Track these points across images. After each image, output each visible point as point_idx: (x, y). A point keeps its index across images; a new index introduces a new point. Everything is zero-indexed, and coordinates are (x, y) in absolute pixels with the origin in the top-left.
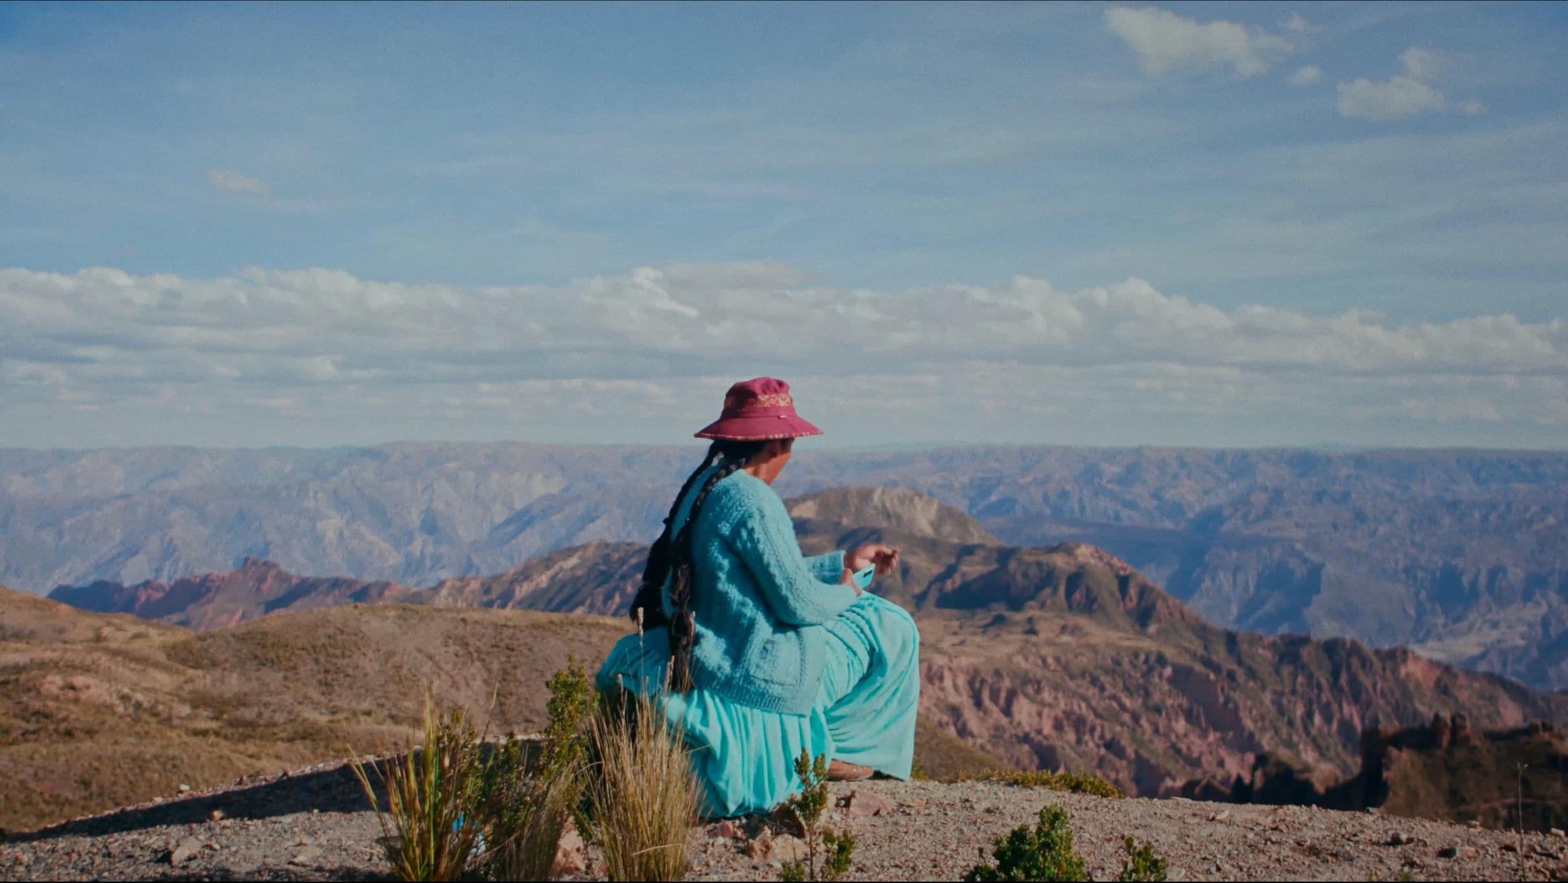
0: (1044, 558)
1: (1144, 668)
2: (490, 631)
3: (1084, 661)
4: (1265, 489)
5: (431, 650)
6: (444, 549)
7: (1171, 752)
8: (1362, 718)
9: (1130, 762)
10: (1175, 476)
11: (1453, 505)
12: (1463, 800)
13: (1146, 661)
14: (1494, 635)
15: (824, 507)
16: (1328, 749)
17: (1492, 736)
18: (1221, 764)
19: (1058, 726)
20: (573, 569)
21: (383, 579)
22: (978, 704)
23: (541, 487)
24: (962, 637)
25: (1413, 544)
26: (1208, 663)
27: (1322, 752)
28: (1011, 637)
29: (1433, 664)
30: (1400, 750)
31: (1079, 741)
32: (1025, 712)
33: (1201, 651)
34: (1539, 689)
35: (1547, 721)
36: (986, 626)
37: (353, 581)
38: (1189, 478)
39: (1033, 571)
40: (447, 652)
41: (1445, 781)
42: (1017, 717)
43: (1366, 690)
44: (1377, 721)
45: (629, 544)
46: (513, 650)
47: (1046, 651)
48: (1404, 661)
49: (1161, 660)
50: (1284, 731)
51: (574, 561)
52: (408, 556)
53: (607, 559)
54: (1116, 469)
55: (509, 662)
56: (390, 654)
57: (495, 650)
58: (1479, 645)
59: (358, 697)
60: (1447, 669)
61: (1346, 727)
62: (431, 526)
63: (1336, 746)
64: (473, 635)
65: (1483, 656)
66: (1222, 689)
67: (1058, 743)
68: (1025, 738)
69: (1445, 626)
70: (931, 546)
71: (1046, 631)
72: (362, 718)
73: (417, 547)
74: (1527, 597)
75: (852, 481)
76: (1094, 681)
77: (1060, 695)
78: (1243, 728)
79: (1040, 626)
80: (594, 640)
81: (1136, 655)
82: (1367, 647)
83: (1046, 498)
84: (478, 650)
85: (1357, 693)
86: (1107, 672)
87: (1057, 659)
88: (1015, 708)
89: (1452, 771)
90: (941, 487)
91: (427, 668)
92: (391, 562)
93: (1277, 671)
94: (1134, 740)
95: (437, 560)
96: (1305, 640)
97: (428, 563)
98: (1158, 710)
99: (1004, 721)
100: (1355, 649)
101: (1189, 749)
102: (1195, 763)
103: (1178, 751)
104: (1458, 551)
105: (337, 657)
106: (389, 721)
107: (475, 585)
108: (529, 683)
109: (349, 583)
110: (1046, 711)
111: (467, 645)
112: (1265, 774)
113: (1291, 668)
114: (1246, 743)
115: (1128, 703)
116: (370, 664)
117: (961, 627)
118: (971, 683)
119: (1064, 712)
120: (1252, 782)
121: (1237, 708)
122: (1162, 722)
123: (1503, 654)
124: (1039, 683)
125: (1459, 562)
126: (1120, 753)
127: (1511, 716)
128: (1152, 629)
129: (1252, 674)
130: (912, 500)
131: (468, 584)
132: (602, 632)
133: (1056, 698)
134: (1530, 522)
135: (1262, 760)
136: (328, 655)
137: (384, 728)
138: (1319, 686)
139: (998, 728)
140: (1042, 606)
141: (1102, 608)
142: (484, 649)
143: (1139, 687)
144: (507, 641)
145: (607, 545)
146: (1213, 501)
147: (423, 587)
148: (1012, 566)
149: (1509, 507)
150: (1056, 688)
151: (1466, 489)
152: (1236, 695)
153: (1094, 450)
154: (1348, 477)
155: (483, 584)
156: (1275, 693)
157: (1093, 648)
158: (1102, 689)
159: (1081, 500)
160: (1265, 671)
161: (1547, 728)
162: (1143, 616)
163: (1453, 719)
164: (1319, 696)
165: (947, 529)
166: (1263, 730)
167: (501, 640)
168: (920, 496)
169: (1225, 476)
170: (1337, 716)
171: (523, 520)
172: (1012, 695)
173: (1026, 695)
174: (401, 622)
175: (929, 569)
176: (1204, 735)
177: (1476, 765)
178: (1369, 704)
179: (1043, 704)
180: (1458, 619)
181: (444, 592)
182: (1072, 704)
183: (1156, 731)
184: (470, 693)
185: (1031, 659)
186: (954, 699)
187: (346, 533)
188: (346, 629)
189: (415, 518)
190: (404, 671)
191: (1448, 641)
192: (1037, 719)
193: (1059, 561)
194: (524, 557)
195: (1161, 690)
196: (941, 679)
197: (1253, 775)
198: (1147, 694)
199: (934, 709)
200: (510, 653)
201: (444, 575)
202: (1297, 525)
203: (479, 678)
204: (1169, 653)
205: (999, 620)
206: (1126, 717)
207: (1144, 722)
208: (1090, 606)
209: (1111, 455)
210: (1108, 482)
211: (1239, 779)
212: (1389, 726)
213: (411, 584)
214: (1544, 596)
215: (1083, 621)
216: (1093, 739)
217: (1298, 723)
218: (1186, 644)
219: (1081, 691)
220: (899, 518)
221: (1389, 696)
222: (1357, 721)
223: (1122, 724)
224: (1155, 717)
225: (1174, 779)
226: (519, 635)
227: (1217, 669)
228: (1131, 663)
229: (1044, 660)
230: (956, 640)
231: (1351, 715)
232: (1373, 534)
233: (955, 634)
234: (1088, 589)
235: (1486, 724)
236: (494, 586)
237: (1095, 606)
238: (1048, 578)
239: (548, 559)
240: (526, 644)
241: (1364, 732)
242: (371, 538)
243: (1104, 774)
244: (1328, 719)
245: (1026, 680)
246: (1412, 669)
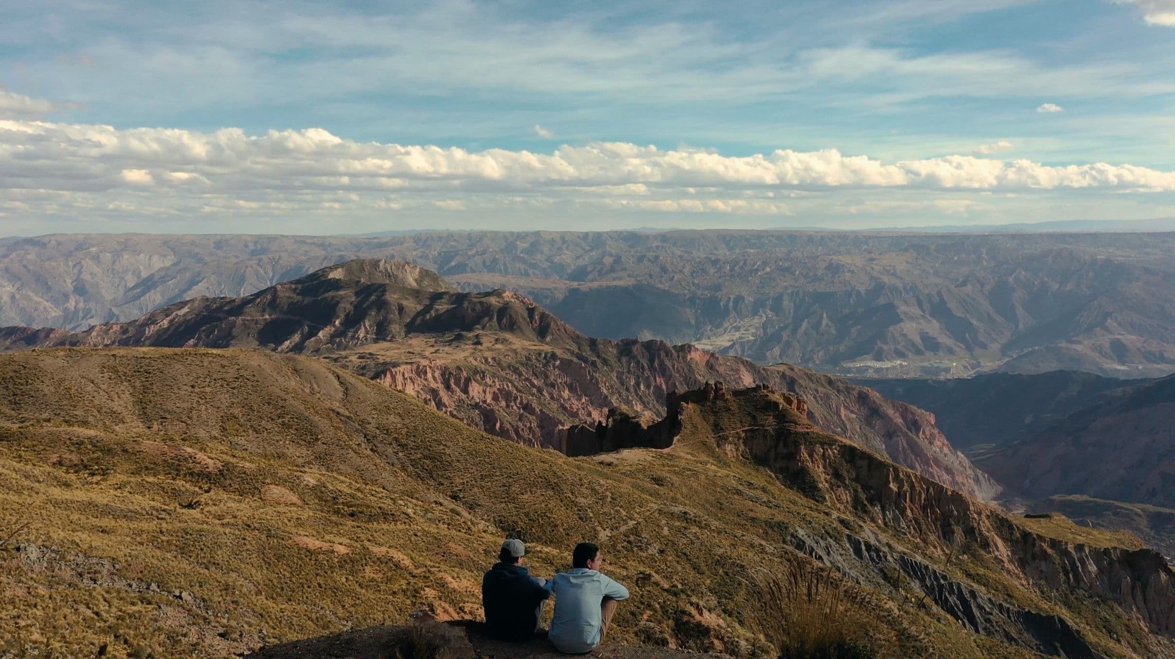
0: (483, 299)
1: (544, 361)
2: (133, 361)
3: (509, 360)
4: (611, 255)
5: (91, 376)
6: (92, 305)
7: (560, 410)
8: (667, 384)
9: (537, 417)
10: (560, 249)
11: (715, 262)
12: (722, 429)
13: (545, 358)
14: (737, 335)
15: (349, 271)
16: (648, 403)
17: (737, 393)
18: (590, 415)
19: (495, 398)
20: (184, 315)
21: (49, 325)
22: (448, 387)
23: (158, 263)
24: (437, 348)
25: (694, 284)
26: (580, 357)
27: (645, 405)
28: (467, 347)
29: (705, 352)
30: (688, 404)
31: (508, 406)
32: (476, 391)
33: (577, 350)
34: (759, 364)
35: (766, 383)
36: (451, 341)
37: (25, 329)
38: (567, 249)
39: (478, 307)
40: (103, 377)
41: (712, 418)
42: (471, 394)
43: (669, 369)
44: (675, 386)
45: (222, 298)
46: (150, 373)
47: (488, 354)
48: (689, 352)
49: (554, 356)
50: (624, 393)
51: (186, 310)
52: (66, 310)
53: (207, 307)
54: (525, 245)
55: (148, 381)
56: (62, 380)
57: (137, 373)
58: (729, 341)
59: (40, 410)
60: (713, 355)
61: (658, 388)
62: (80, 289)
63: (652, 400)
64: (121, 365)
65: (732, 346)
66: (589, 372)
67: (496, 408)
68: (476, 406)
69: (711, 330)
70: (416, 294)
71: (487, 342)
72: (44, 424)
73: (71, 304)
74: (755, 313)
75: (366, 255)
76: (516, 371)
77: (496, 380)
78: (601, 393)
79: (484, 340)
80: (205, 364)
81: (540, 354)
82: (669, 344)
83: (484, 262)
84: (125, 374)
85: (663, 371)
86: (523, 365)
87: (494, 359)
88: (470, 389)
89: (715, 413)
90: (421, 257)
91: (90, 387)
92: (54, 314)
93: (619, 360)
94: (540, 404)
95: (87, 314)
96: (635, 342)
97: (81, 314)
98: (553, 385)
99: (464, 396)
100: (662, 346)
101: (571, 407)
102: (575, 415)
103: (565, 409)
104: (718, 288)
105: (22, 385)
106: (64, 424)
107: (116, 328)
108: (162, 394)
109: (23, 330)
110: (488, 390)
111: (118, 371)
112: (614, 420)
113: (627, 358)
114: (604, 402)
115: (536, 382)
116: (48, 389)
117: (436, 343)
118: (443, 375)
119: (498, 389)
120: (607, 425)
121: (597, 382)
122: (555, 393)
123: (742, 345)
124: (483, 373)
125: (719, 294)
126: (532, 411)
127: (748, 380)
128: (548, 339)
129: (605, 362)
130: (403, 267)
131: (111, 328)
132: (211, 359)
133: (494, 382)
134: (757, 270)
135: (612, 412)
136: (15, 384)
137: (61, 429)
138: (643, 367)
139: (460, 400)
140: (483, 328)
141: (519, 327)
142: (129, 373)
143: (542, 372)
144: (145, 368)
145: (207, 299)
146: (581, 262)
147: (78, 330)
148: (466, 304)
149: (745, 261)
150: (494, 376)
151: (722, 252)
152: (597, 375)
153: (512, 233)
154: (657, 247)
155: (121, 327)
156: (618, 372)
157: (515, 351)
158: (520, 375)
159: (505, 264)
160: (613, 360)
161: (766, 387)
162: (542, 332)
163: (715, 384)
164: (643, 373)
165: (426, 283)
166: (612, 394)
167: (141, 367)
168: (408, 264)
169: (588, 248)
170: (653, 384)
171: (147, 285)
172: (468, 381)
173: (476, 381)
174: (68, 359)
175: (416, 308)
176: (579, 399)
177: (728, 410)
178: (671, 376)
179: (486, 385)
180: (717, 328)
181: (94, 334)
182: (503, 385)
183: (552, 398)
184: (121, 402)
185: (479, 359)
186: (433, 385)
187: (18, 296)
188: (28, 366)
189: (69, 287)
190: (73, 391)
191: (713, 339)
192: (483, 394)
193: (493, 300)
194: (150, 308)
195: (554, 374)
196: (425, 373)
197: (607, 421)
198: (547, 377)
199: (422, 392)
200: (148, 375)
201: (93, 322)
202: (629, 276)
203: (127, 393)
204: (559, 352)
205: (459, 338)
206: (535, 390)
207: (545, 393)
208: (512, 326)
209: (521, 236)
210: (521, 253)
211: (600, 422)
212: (681, 389)
213: (68, 329)
214: (765, 312)
215: (508, 336)
216: (516, 405)
217: (632, 389)
218: (568, 347)
219: (508, 376)
220: (396, 277)
221: (681, 371)
222: (664, 387)
223: (533, 395)
224: (551, 390)
225: (563, 425)
226: (153, 363)
227: (586, 361)
228: (537, 359)
229: (486, 359)
230: (433, 350)
231: (661, 384)
232: (672, 279)
233: (432, 346)
234: (510, 316)
235: (733, 386)
236: (130, 329)
237: (515, 327)
238: (487, 311)
239: (168, 309)
240: (159, 369)
241: (668, 394)
242: (36, 298)
243: (523, 425)
244: (648, 387)
245: (476, 372)
246: (694, 356)
